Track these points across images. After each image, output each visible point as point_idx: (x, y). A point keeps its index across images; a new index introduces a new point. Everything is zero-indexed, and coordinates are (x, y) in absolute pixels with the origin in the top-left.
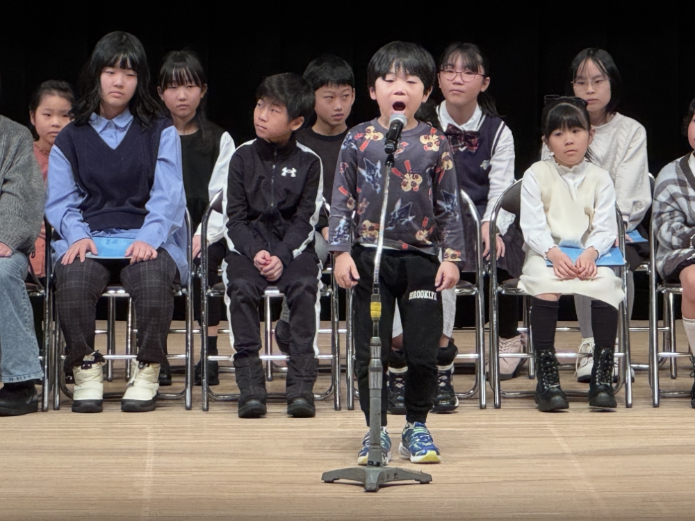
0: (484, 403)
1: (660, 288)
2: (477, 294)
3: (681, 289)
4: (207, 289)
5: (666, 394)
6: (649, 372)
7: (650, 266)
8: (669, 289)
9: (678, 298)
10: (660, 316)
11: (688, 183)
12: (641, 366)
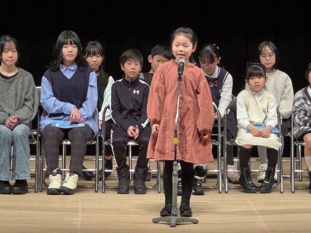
0: (221, 191)
1: (295, 143)
2: (218, 145)
3: (304, 144)
4: (105, 141)
5: (297, 188)
6: (291, 178)
7: (291, 134)
8: (299, 143)
9: (303, 148)
10: (295, 156)
11: (307, 99)
12: (287, 176)
